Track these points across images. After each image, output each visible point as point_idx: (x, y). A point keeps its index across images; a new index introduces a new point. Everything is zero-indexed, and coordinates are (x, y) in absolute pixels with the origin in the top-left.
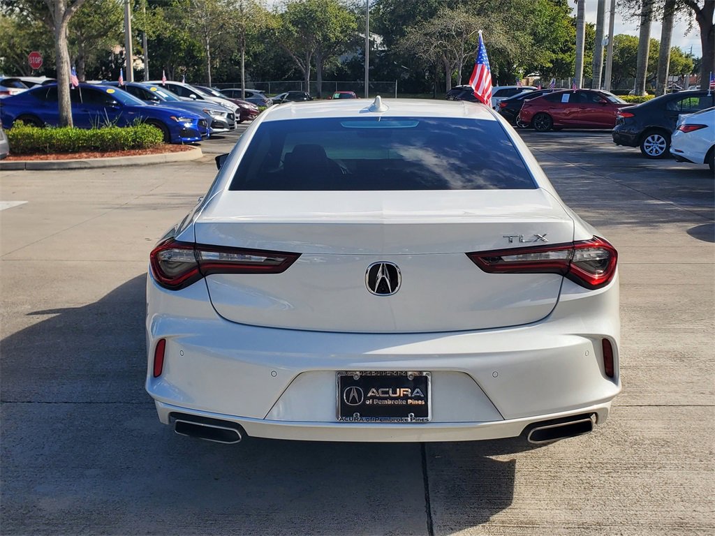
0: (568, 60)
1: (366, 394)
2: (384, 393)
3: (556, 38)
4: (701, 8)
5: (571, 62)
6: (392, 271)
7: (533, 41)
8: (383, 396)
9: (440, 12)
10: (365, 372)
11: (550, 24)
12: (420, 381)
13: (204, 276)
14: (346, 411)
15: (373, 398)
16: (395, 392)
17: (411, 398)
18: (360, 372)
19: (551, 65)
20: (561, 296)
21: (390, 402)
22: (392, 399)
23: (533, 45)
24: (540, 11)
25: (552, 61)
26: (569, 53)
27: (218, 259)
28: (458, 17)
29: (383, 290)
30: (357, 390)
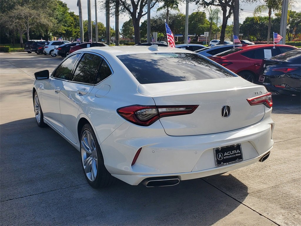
0: (70, 30)
1: (224, 155)
2: (229, 153)
3: (66, 21)
4: (132, 12)
5: (72, 31)
6: (228, 108)
7: (58, 22)
8: (228, 154)
9: (16, 7)
10: (222, 147)
11: (63, 15)
12: (238, 147)
13: (159, 119)
14: (219, 163)
15: (226, 156)
16: (232, 153)
17: (237, 154)
18: (221, 147)
19: (65, 32)
20: (265, 111)
21: (231, 156)
22: (231, 155)
23: (58, 23)
24: (58, 9)
25: (65, 30)
26: (70, 27)
27: (166, 111)
28: (25, 10)
29: (226, 115)
30: (221, 154)
